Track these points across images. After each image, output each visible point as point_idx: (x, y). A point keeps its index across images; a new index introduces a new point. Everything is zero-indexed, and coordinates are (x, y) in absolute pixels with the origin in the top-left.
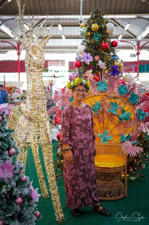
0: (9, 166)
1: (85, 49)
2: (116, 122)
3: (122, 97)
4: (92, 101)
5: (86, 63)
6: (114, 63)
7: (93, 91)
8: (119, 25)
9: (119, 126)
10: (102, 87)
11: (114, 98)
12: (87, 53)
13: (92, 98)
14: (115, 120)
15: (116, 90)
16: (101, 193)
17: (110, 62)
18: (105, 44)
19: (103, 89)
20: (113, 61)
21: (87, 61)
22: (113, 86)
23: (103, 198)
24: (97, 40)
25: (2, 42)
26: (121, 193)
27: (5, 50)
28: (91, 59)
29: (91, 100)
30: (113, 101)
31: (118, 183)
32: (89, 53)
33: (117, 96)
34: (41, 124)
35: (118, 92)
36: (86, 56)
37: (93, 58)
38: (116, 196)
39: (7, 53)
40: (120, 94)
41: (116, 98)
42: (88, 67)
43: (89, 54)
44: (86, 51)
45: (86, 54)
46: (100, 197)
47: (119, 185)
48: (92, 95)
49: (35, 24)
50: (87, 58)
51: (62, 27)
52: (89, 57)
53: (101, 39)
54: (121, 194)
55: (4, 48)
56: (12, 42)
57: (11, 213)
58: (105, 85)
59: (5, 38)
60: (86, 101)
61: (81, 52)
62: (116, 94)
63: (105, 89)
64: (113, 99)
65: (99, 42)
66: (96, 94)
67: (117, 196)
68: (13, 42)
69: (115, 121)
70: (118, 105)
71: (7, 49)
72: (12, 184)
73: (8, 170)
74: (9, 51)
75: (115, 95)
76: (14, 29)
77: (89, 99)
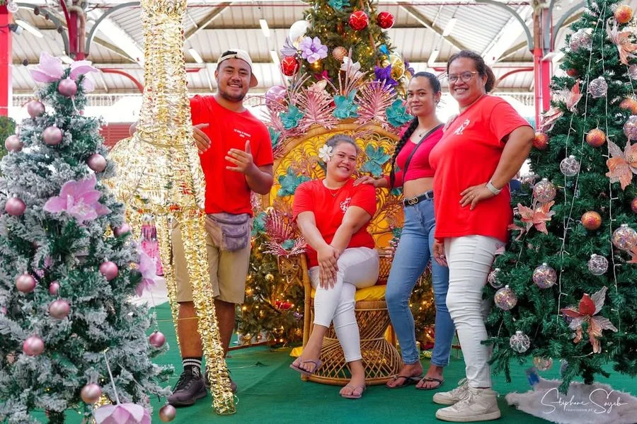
0: (89, 191)
1: (308, 29)
2: (381, 199)
3: (396, 134)
4: (320, 144)
5: (311, 62)
6: (381, 63)
7: (322, 120)
8: (430, 24)
9: (391, 209)
10: (344, 110)
11: (376, 136)
12: (313, 38)
13: (320, 137)
14: (380, 194)
15: (379, 117)
16: (338, 367)
17: (371, 59)
18: (359, 15)
19: (346, 115)
20: (378, 58)
21: (313, 56)
22: (371, 106)
23: (343, 379)
24: (338, 8)
25: (104, 70)
26: (392, 369)
27: (110, 95)
28: (322, 52)
29: (318, 143)
30: (374, 143)
31: (383, 345)
32: (317, 38)
33: (384, 132)
34: (176, 150)
35: (386, 120)
36: (310, 44)
37: (327, 50)
38: (376, 374)
39: (117, 103)
40: (390, 125)
41: (382, 135)
42: (315, 74)
43: (317, 41)
44: (309, 33)
45: (309, 39)
46: (336, 377)
47: (386, 349)
48: (320, 130)
49: (198, 22)
50: (313, 50)
51: (272, 30)
52: (317, 48)
53: (349, 5)
54: (390, 372)
55: (110, 90)
56: (131, 73)
57: (88, 295)
58: (353, 104)
59: (113, 62)
60: (303, 145)
61: (299, 37)
62: (379, 125)
63: (351, 113)
64: (374, 139)
65: (345, 13)
66: (329, 127)
67: (379, 375)
68: (133, 71)
69: (380, 196)
70: (385, 154)
71: (117, 92)
72: (93, 229)
73: (87, 203)
74: (122, 97)
75: (379, 129)
76: (136, 35)
77: (311, 139)
